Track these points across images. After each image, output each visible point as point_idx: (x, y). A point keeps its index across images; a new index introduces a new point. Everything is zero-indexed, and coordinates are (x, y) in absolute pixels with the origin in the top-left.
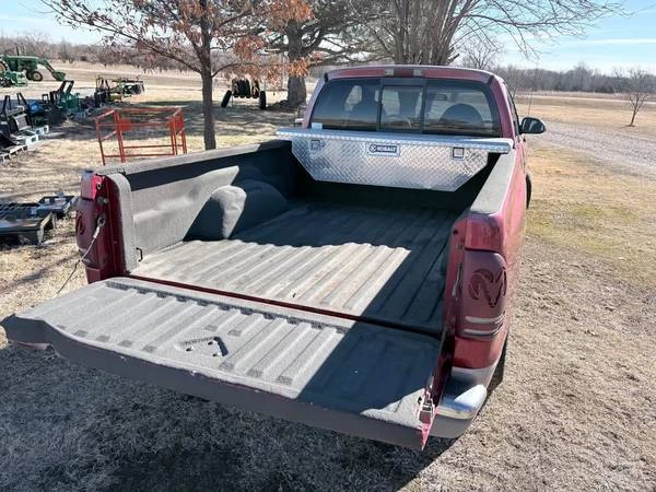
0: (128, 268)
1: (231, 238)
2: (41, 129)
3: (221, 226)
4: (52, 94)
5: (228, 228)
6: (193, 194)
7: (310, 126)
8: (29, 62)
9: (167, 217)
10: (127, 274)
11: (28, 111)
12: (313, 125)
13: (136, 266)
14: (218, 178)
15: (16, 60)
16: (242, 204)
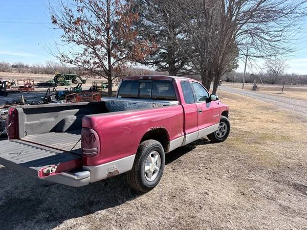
0: (20, 137)
1: (65, 132)
2: (62, 101)
3: (63, 128)
4: (74, 88)
5: (65, 128)
6: (56, 117)
7: (117, 97)
8: (73, 76)
9: (42, 124)
10: (19, 139)
11: (57, 94)
12: (119, 96)
13: (24, 137)
14: (68, 112)
15: (68, 76)
16: (74, 121)
